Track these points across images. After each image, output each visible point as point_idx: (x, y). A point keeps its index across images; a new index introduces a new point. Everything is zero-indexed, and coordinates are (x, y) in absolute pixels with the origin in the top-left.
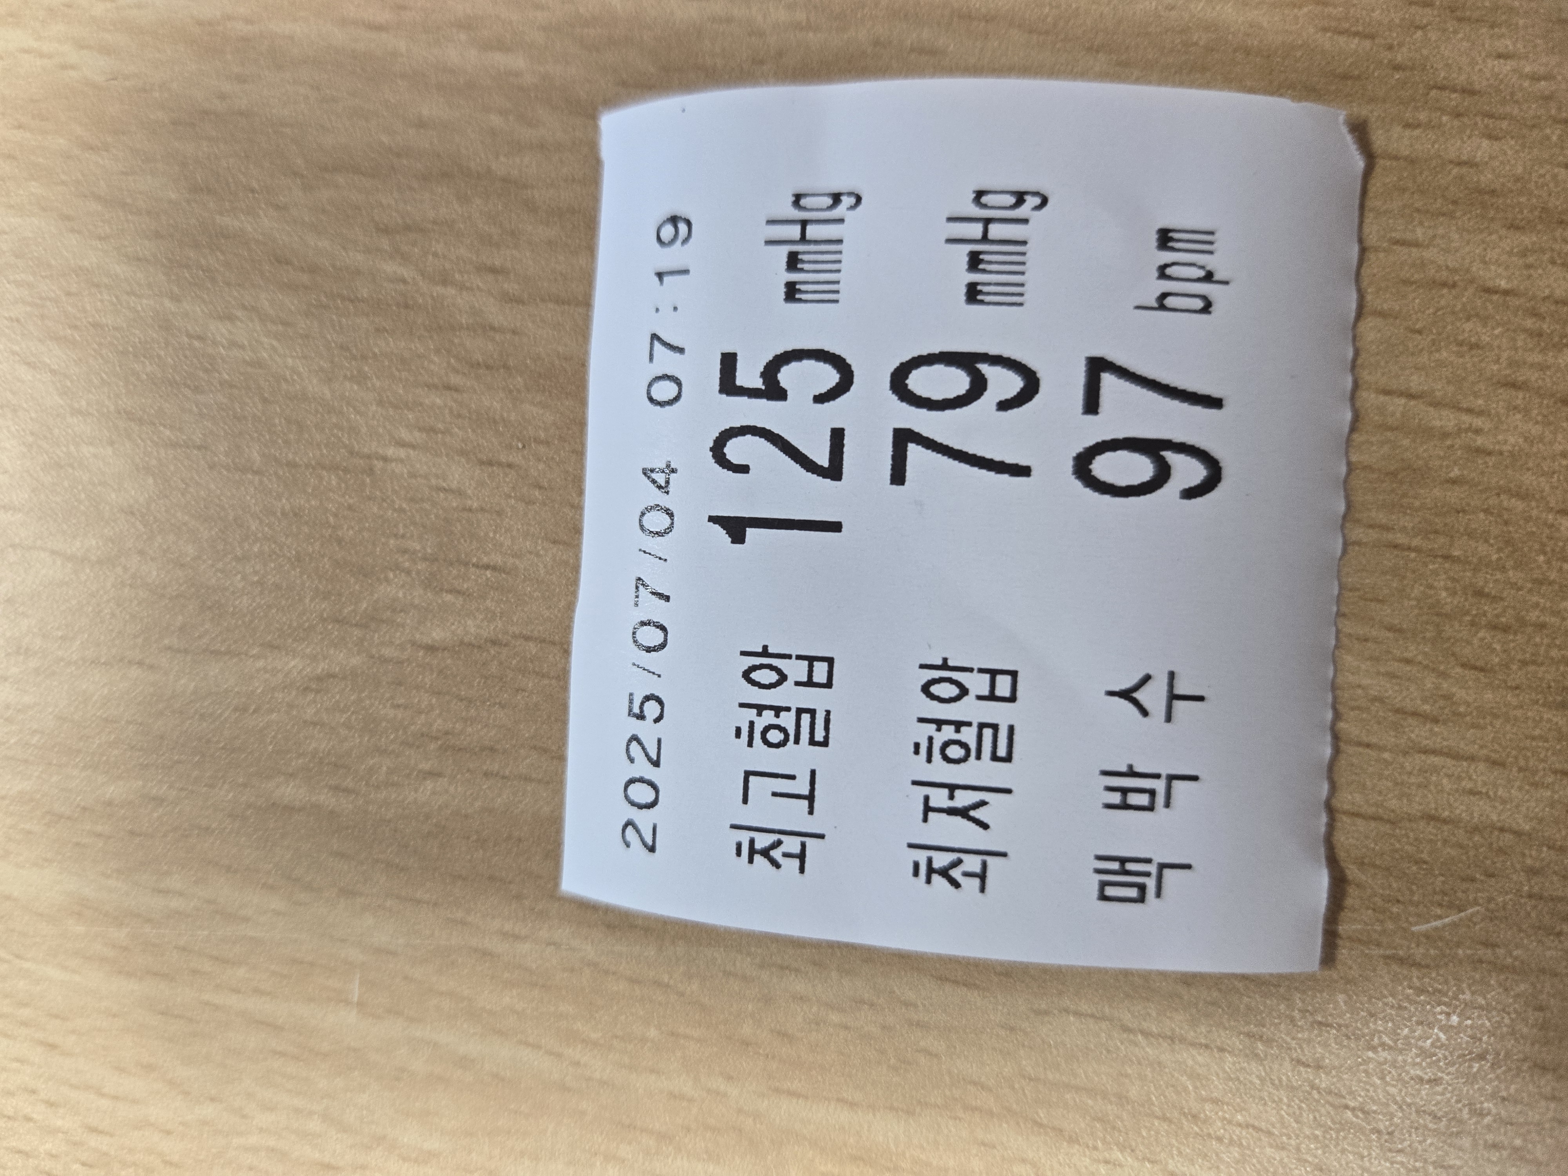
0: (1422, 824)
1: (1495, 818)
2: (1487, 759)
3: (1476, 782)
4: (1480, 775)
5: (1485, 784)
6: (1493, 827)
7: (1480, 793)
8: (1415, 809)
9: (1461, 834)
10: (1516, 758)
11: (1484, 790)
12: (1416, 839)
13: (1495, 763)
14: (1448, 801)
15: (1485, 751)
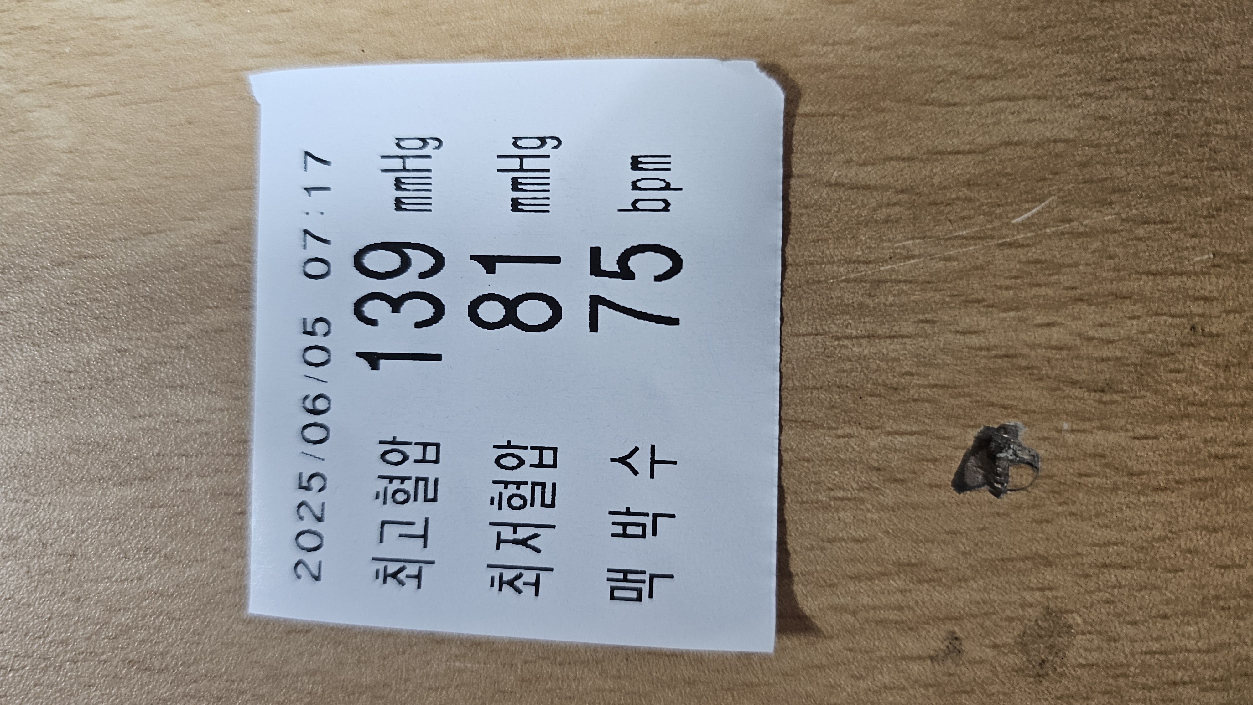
0: (1002, 149)
1: (1048, 134)
2: (1034, 96)
3: (1030, 113)
4: (1033, 108)
5: (1036, 113)
6: (1048, 140)
7: (1034, 120)
8: (995, 140)
9: (1029, 151)
10: (1053, 91)
11: (1037, 118)
12: (1000, 161)
13: (1039, 98)
14: (1015, 130)
15: (1031, 92)
